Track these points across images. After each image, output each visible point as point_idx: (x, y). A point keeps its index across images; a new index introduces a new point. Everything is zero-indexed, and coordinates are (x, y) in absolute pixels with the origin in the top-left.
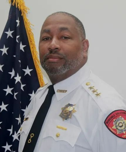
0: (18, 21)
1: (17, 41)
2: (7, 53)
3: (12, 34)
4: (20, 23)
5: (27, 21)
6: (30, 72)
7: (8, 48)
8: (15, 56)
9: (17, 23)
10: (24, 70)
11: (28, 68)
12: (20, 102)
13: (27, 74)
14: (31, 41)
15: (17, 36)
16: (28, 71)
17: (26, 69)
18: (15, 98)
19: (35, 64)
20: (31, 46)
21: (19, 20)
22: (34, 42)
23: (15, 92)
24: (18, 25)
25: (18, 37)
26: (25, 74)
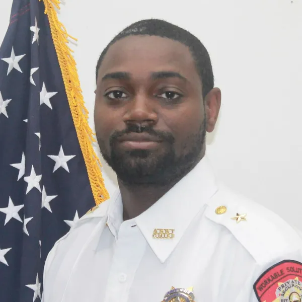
0: (34, 29)
1: (32, 81)
2: (8, 114)
3: (20, 63)
4: (40, 33)
5: (59, 28)
6: (69, 163)
7: (8, 101)
8: (26, 121)
9: (32, 34)
10: (52, 157)
11: (61, 151)
12: (40, 241)
13: (61, 169)
14: (70, 82)
15: (33, 67)
16: (62, 160)
17: (57, 154)
18: (26, 231)
19: (80, 142)
20: (70, 94)
21: (39, 26)
22: (79, 82)
23: (27, 217)
24: (35, 38)
25: (33, 70)
26: (56, 168)
